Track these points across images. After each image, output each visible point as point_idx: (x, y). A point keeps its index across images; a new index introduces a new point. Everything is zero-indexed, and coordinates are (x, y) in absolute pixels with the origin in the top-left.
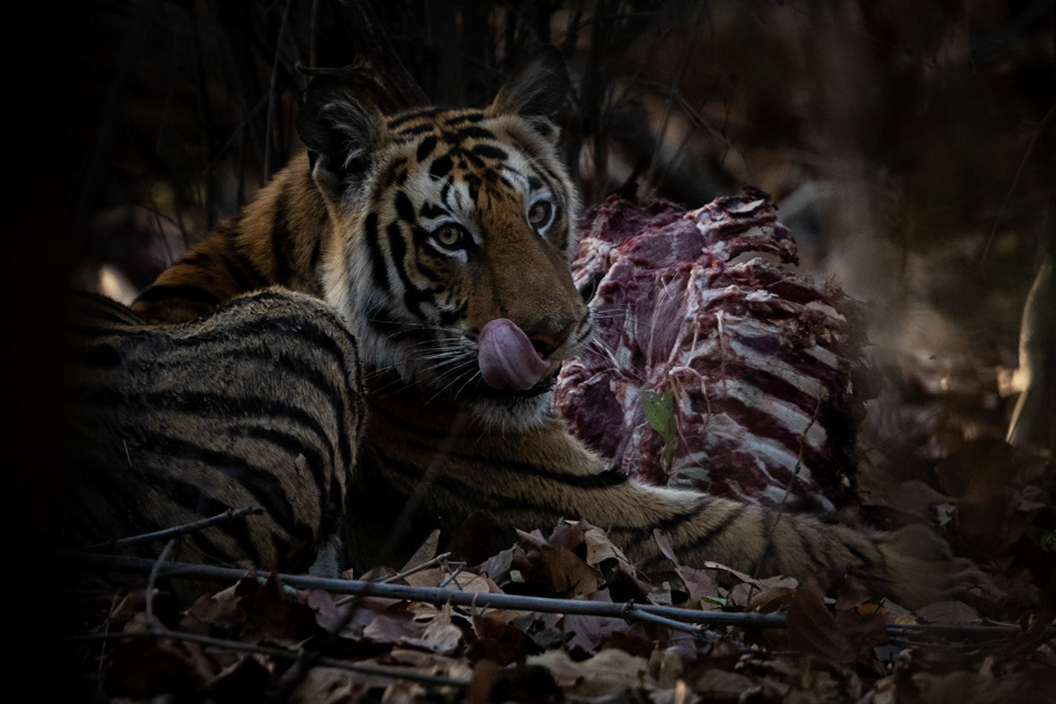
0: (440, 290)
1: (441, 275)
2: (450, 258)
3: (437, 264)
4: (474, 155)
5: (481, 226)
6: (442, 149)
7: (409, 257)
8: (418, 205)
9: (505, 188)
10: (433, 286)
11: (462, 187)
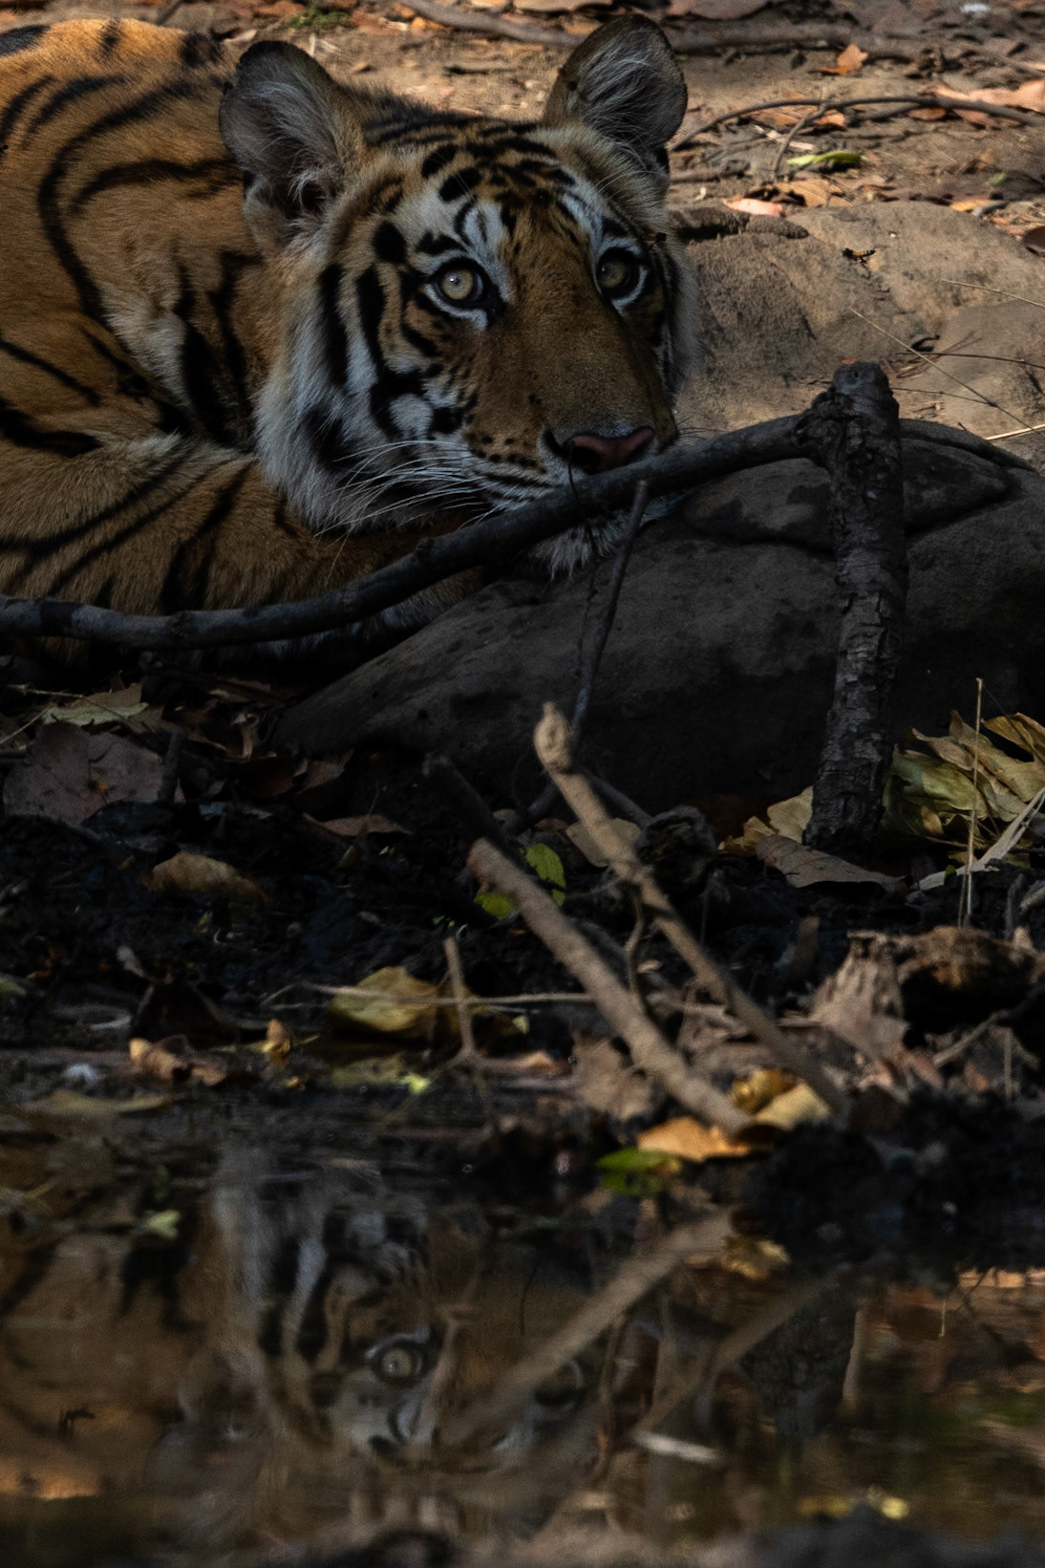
0: (434, 372)
1: (440, 346)
2: (458, 319)
3: (436, 325)
4: (520, 173)
5: (514, 272)
6: (462, 162)
7: (390, 317)
8: (413, 237)
9: (563, 219)
10: (424, 363)
11: (491, 210)
